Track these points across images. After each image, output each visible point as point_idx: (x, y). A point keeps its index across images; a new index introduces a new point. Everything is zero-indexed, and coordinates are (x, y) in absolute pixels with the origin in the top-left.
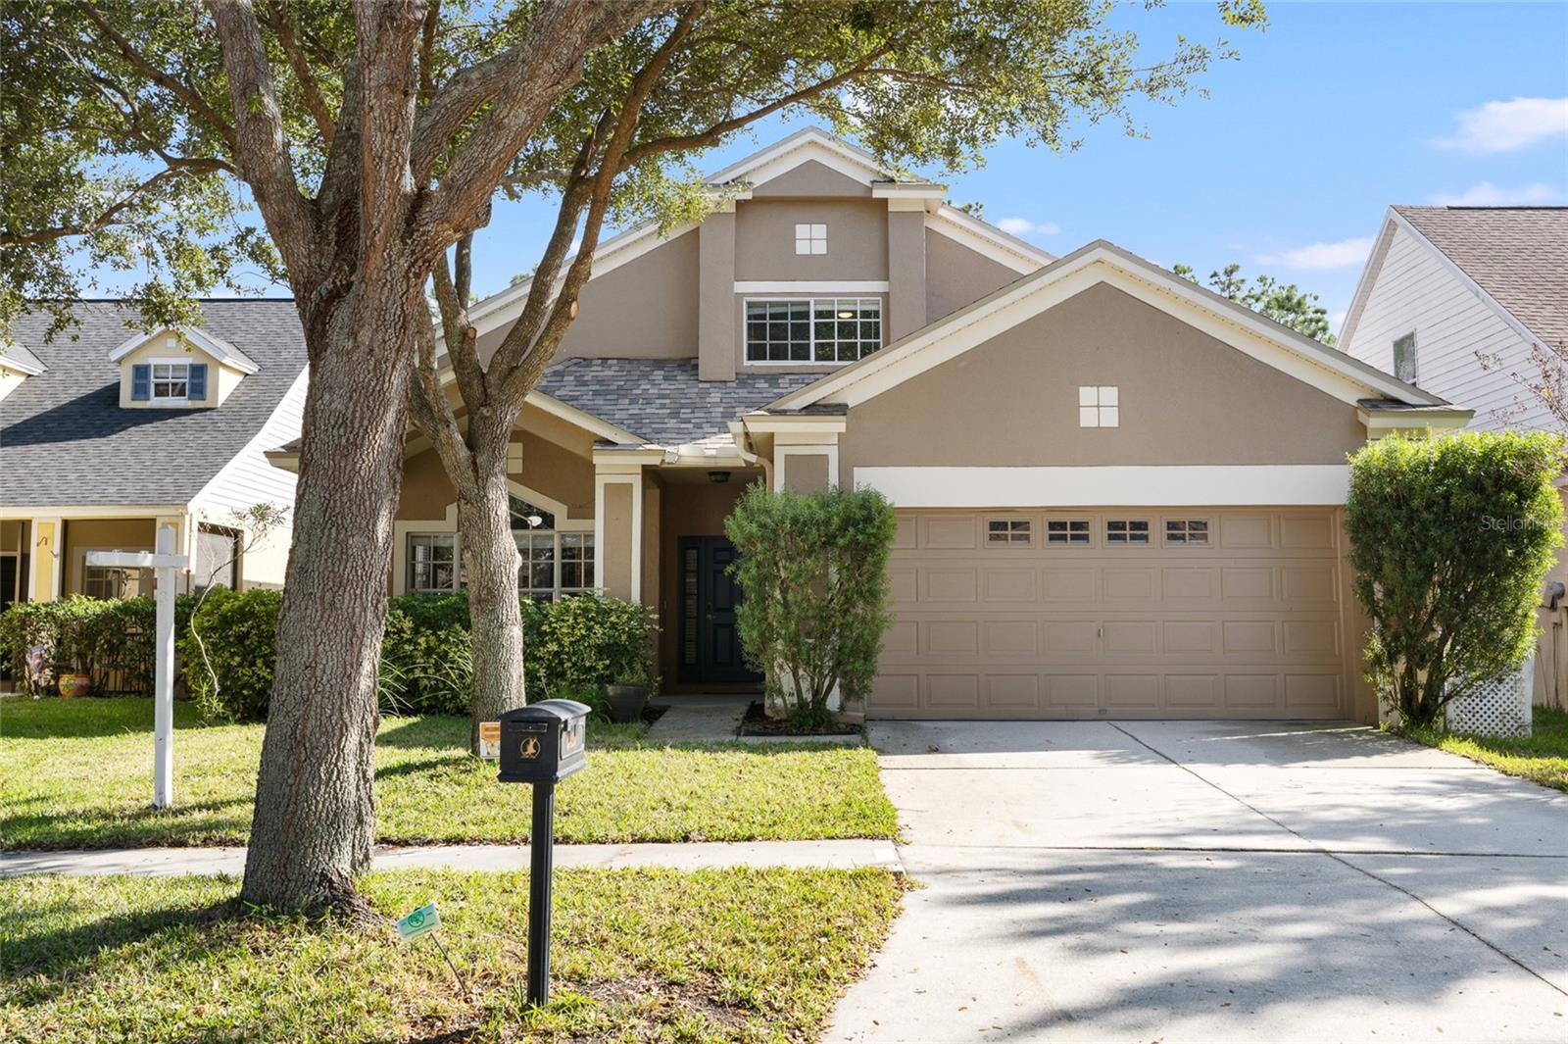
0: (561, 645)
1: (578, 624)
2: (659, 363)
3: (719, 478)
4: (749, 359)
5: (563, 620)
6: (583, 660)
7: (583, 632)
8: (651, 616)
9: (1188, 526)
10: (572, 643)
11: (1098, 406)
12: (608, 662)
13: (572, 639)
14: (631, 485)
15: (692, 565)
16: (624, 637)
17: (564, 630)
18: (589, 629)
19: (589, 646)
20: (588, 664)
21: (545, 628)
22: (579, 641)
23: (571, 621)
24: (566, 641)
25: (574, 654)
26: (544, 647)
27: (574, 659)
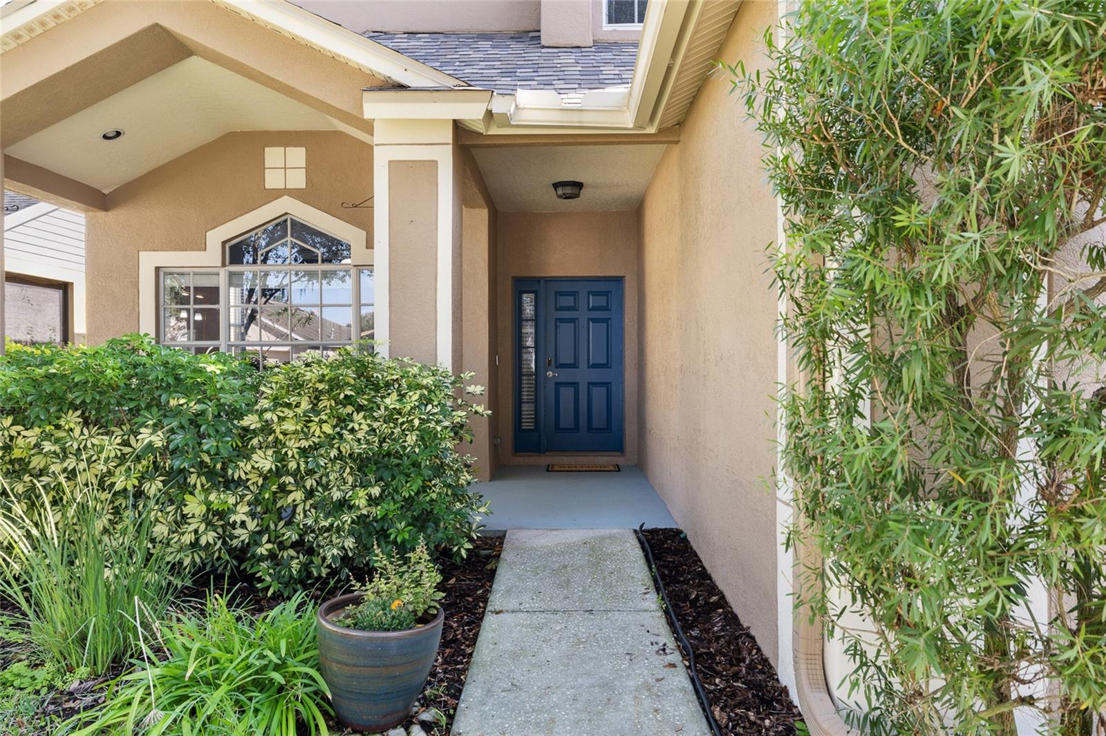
0: (282, 459)
1: (318, 413)
3: (568, 190)
4: (610, 21)
5: (289, 406)
6: (326, 487)
7: (327, 429)
8: (471, 389)
10: (304, 452)
12: (376, 491)
13: (305, 444)
14: (436, 162)
15: (529, 310)
16: (411, 439)
17: (289, 426)
18: (342, 421)
19: (340, 456)
20: (336, 495)
21: (251, 421)
22: (316, 447)
23: (305, 405)
24: (293, 446)
25: (311, 472)
26: (248, 458)
27: (309, 483)
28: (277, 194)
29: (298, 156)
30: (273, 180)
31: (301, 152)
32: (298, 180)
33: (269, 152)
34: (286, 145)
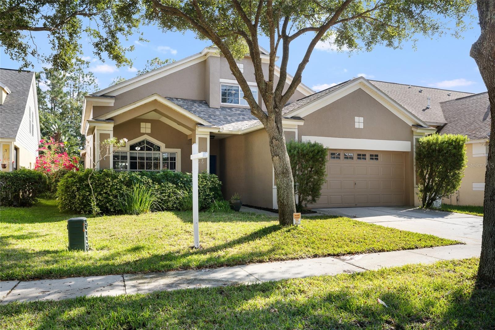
2: (194, 101)
4: (222, 102)
9: (375, 156)
11: (359, 122)
28: (143, 134)
29: (149, 125)
30: (142, 131)
31: (150, 124)
32: (149, 131)
33: (142, 124)
34: (146, 122)
